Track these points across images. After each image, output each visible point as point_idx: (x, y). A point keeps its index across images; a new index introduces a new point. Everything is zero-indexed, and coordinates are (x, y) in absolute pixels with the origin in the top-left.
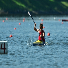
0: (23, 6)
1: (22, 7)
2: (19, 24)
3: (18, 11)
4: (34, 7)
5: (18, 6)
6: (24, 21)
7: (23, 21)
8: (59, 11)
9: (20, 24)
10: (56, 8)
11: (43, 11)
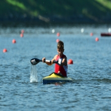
0: (21, 6)
1: (19, 8)
2: (13, 41)
3: (11, 15)
4: (42, 7)
5: (11, 5)
6: (23, 36)
7: (21, 35)
8: (91, 16)
9: (15, 42)
10: (85, 11)
11: (59, 16)
